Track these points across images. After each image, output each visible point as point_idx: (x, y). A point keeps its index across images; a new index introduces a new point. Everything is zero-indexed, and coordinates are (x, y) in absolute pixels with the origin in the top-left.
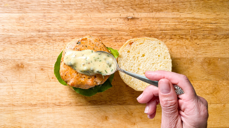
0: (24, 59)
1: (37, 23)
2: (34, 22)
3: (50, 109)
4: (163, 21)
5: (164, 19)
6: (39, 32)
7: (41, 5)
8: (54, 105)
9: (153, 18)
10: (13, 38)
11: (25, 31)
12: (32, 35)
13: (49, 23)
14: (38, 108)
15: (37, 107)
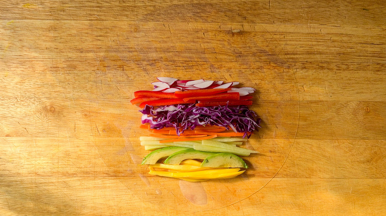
0: (55, 98)
1: (77, 38)
2: (73, 35)
3: (99, 181)
4: (291, 38)
5: (292, 35)
6: (82, 52)
7: (86, 7)
8: (105, 175)
9: (275, 33)
10: (38, 62)
11: (58, 50)
12: (70, 58)
13: (99, 38)
14: (79, 180)
15: (77, 178)
